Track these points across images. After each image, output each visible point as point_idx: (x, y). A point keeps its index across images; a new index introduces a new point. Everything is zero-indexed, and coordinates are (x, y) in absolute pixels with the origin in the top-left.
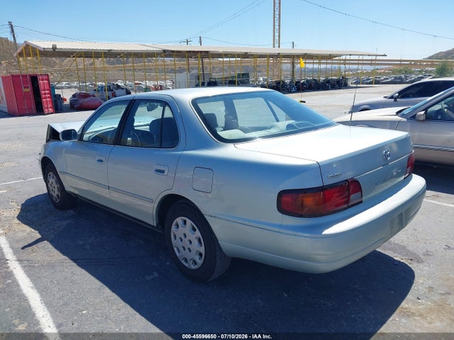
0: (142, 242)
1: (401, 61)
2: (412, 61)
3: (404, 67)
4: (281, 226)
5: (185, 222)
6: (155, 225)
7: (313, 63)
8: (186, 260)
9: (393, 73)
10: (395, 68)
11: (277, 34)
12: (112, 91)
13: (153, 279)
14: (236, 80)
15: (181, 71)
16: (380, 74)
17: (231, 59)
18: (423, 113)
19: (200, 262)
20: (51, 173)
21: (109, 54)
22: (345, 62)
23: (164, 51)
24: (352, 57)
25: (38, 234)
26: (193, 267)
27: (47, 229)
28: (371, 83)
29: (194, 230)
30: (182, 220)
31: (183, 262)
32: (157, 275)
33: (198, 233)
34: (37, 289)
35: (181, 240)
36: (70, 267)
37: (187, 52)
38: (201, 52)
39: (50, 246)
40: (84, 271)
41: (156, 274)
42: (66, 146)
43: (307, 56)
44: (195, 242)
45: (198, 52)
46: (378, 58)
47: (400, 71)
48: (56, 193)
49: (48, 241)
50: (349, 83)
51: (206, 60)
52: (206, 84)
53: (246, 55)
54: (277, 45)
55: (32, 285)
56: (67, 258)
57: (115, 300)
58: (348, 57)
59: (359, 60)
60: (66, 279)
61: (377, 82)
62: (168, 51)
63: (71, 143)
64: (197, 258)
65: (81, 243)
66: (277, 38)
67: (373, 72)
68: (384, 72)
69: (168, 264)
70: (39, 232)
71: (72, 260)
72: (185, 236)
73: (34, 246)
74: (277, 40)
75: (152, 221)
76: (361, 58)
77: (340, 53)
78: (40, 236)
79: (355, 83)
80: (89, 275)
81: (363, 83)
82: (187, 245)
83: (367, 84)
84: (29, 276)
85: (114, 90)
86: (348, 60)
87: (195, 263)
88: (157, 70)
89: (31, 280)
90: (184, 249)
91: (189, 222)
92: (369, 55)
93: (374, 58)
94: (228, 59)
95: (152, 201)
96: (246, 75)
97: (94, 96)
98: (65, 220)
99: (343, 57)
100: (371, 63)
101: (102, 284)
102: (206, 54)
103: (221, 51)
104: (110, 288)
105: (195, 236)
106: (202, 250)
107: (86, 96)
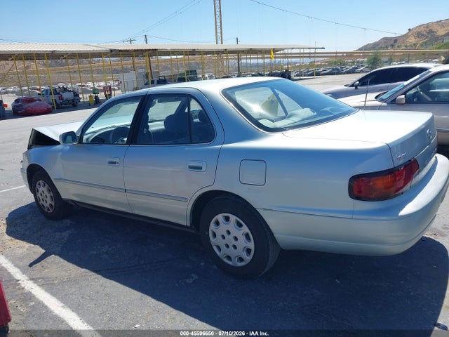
0: (163, 245)
1: (336, 53)
2: (345, 53)
3: (338, 59)
4: (353, 212)
5: (227, 219)
6: (189, 225)
7: (258, 58)
8: (229, 258)
9: (330, 65)
10: (331, 60)
11: (219, 31)
12: (59, 94)
13: (194, 282)
14: (186, 77)
15: (124, 70)
16: (318, 66)
17: (179, 57)
18: (403, 96)
19: (248, 258)
20: (41, 182)
21: (54, 56)
22: (286, 56)
23: (111, 51)
24: (294, 51)
25: (41, 249)
26: (240, 264)
27: (48, 242)
28: (312, 75)
29: (240, 225)
30: (223, 216)
31: (225, 260)
32: (197, 277)
33: (245, 229)
34: (70, 307)
35: (223, 237)
36: (96, 280)
37: (135, 51)
38: (149, 50)
39: (62, 260)
40: (114, 283)
41: (195, 277)
42: (62, 150)
43: (252, 51)
44: (242, 239)
45: (146, 50)
46: (318, 51)
47: (335, 63)
48: (48, 202)
49: (55, 255)
50: (293, 75)
51: (153, 59)
52: (156, 82)
53: (193, 52)
54: (219, 42)
55: (62, 305)
56: (87, 270)
57: (164, 308)
58: (290, 51)
59: (300, 53)
60: (98, 293)
61: (318, 74)
62: (115, 50)
63: (68, 147)
64: (244, 255)
65: (95, 253)
66: (219, 34)
67: (311, 64)
68: (320, 65)
69: (202, 264)
70: (41, 246)
71: (94, 272)
72: (229, 232)
73: (43, 262)
74: (219, 36)
75: (186, 222)
76: (302, 51)
77: (283, 47)
78: (43, 251)
79: (298, 75)
80: (122, 286)
81: (305, 76)
82: (232, 242)
83: (308, 76)
84: (54, 294)
85: (61, 93)
86: (291, 54)
87: (241, 259)
88: (99, 71)
89: (58, 299)
90: (227, 246)
91: (233, 218)
92: (309, 48)
93: (313, 51)
94: (175, 57)
95: (186, 200)
96: (194, 72)
97: (40, 100)
98: (65, 231)
99: (286, 51)
100: (310, 56)
101: (143, 295)
102: (154, 52)
103: (169, 48)
104: (154, 297)
105: (242, 232)
106: (251, 245)
107: (31, 100)
